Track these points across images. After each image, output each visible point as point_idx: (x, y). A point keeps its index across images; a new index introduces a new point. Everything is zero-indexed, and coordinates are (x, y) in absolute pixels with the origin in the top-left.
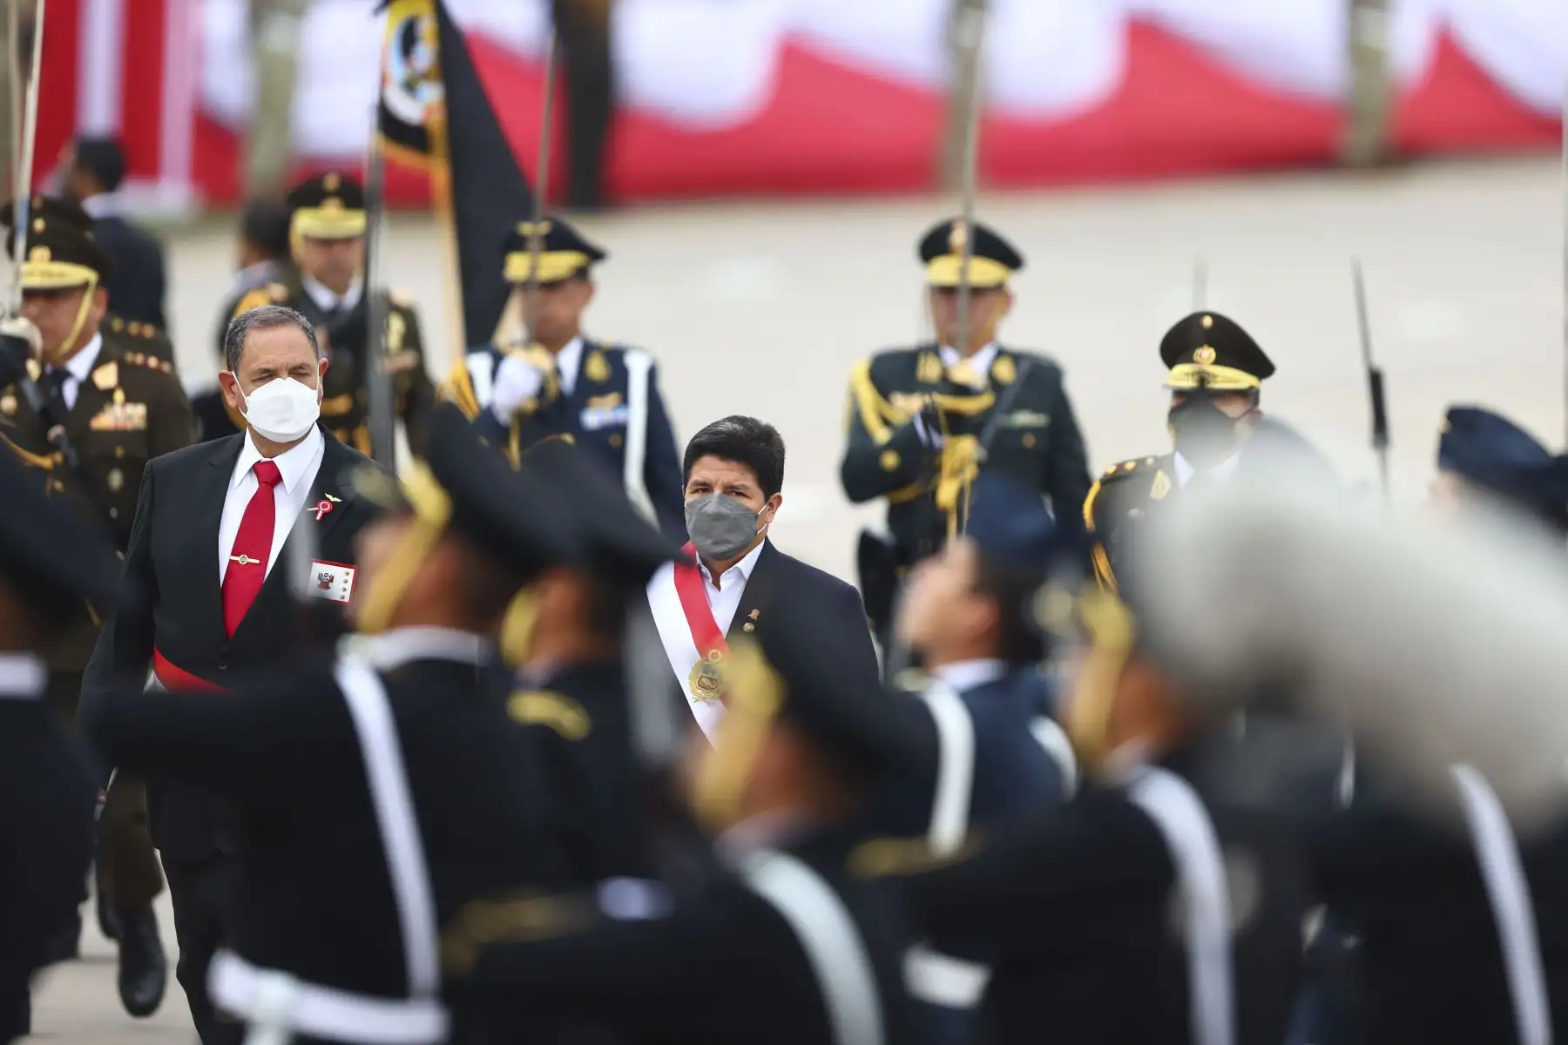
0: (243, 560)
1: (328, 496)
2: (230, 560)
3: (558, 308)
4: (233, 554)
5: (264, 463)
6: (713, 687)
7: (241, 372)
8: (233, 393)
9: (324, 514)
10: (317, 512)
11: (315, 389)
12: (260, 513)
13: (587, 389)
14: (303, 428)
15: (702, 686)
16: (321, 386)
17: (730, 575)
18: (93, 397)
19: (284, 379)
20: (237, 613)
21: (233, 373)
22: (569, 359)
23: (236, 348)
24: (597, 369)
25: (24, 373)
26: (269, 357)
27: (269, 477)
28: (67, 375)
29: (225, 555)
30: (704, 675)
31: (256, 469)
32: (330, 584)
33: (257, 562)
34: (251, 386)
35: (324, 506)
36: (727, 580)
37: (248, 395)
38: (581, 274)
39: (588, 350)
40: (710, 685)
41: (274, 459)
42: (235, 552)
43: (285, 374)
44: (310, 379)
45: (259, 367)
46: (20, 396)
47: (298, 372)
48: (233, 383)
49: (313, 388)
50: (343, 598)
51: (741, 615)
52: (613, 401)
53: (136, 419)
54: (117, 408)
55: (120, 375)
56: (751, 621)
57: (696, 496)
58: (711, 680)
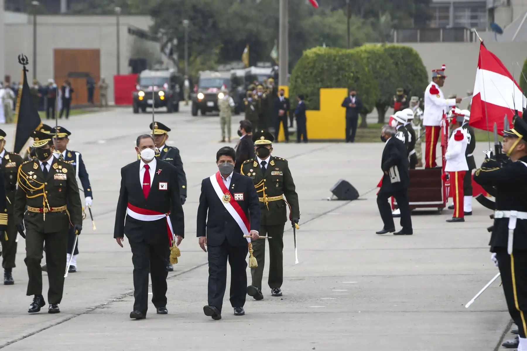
0: (146, 184)
1: (159, 170)
2: (143, 185)
3: (62, 143)
4: (143, 183)
8: (138, 151)
9: (159, 173)
11: (154, 150)
12: (147, 175)
13: (68, 159)
14: (152, 158)
17: (228, 178)
19: (148, 148)
21: (138, 147)
23: (138, 142)
24: (69, 155)
26: (145, 144)
29: (142, 184)
30: (225, 198)
31: (145, 166)
32: (163, 186)
33: (149, 184)
38: (66, 137)
39: (67, 152)
41: (148, 164)
45: (143, 146)
47: (151, 147)
48: (138, 149)
51: (231, 186)
52: (73, 161)
53: (14, 165)
54: (10, 163)
55: (10, 157)
56: (233, 187)
57: (221, 163)
58: (227, 199)
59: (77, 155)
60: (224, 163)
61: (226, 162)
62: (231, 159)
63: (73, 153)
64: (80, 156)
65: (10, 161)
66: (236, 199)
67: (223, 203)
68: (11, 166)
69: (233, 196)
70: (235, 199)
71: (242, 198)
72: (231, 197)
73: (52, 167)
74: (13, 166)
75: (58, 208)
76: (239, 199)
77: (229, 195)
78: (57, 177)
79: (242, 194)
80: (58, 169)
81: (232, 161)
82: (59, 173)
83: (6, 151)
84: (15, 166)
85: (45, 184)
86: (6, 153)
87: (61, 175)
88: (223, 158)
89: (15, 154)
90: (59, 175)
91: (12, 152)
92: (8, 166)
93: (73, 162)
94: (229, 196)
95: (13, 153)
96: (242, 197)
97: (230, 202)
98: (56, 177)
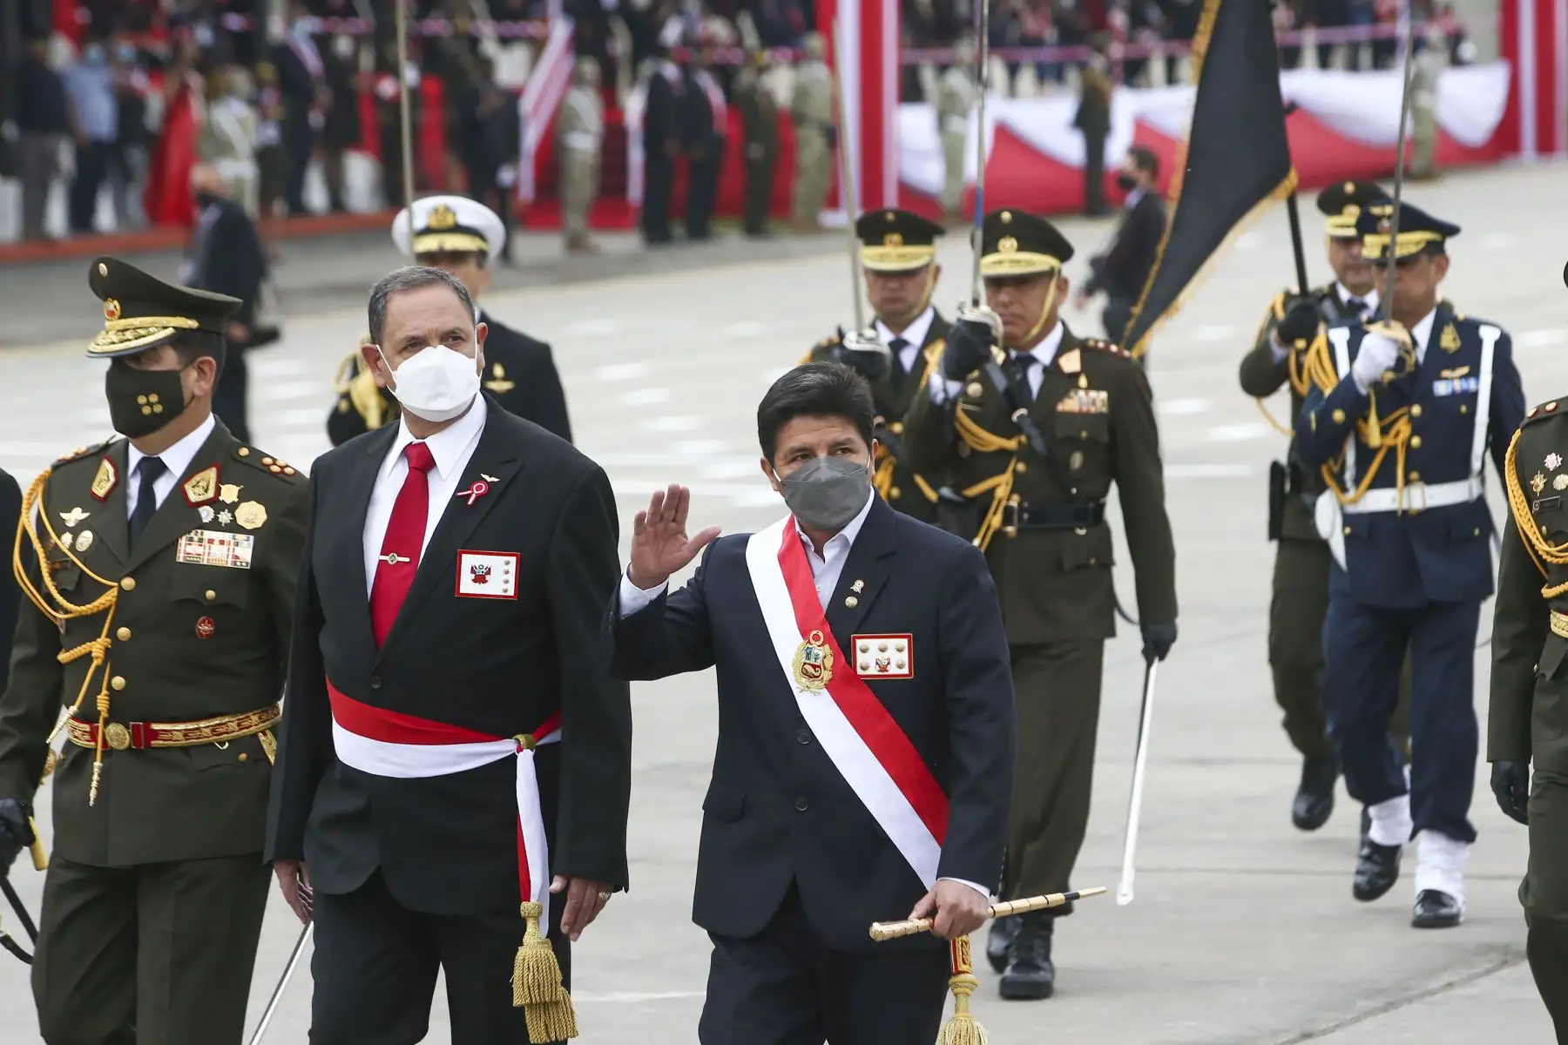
0: (393, 559)
1: (484, 476)
2: (379, 560)
3: (1412, 283)
4: (381, 553)
5: (415, 445)
6: (816, 674)
7: (386, 345)
8: (380, 370)
9: (478, 497)
10: (469, 495)
11: (474, 357)
13: (1438, 359)
14: (463, 401)
15: (806, 674)
16: (482, 355)
17: (836, 543)
18: (1059, 382)
19: (435, 347)
20: (389, 619)
21: (377, 346)
22: (1423, 331)
23: (378, 317)
24: (1449, 340)
25: (988, 357)
26: (414, 323)
27: (421, 463)
28: (1033, 360)
29: (374, 556)
30: (807, 661)
31: (409, 452)
32: (487, 577)
33: (407, 560)
34: (398, 359)
35: (479, 488)
36: (832, 551)
37: (395, 369)
38: (1436, 248)
39: (1442, 321)
40: (814, 673)
41: (426, 441)
42: (385, 550)
43: (436, 341)
44: (467, 347)
45: (404, 336)
46: (985, 380)
47: (452, 339)
48: (379, 358)
49: (471, 356)
50: (506, 591)
51: (843, 589)
52: (1465, 370)
53: (1099, 404)
54: (1082, 393)
55: (1084, 361)
56: (854, 594)
57: (795, 466)
58: (814, 667)
59: (1489, 337)
60: (812, 463)
61: (822, 455)
62: (850, 434)
63: (1469, 330)
64: (1503, 345)
65: (1083, 381)
66: (863, 669)
67: (796, 692)
68: (1085, 409)
69: (846, 652)
70: (860, 672)
71: (900, 667)
72: (835, 656)
73: (179, 491)
74: (1093, 410)
75: (191, 726)
76: (883, 669)
77: (827, 647)
78: (194, 549)
79: (904, 642)
80: (216, 503)
81: (859, 442)
82: (215, 525)
83: (1067, 333)
84: (1104, 409)
85: (120, 589)
86: (1068, 343)
87: (222, 542)
88: (802, 432)
89: (1114, 348)
90: (211, 541)
91: (1097, 341)
92: (1071, 404)
93: (1465, 377)
94: (824, 653)
95: (1101, 345)
96: (904, 657)
97: (830, 687)
98: (189, 549)
